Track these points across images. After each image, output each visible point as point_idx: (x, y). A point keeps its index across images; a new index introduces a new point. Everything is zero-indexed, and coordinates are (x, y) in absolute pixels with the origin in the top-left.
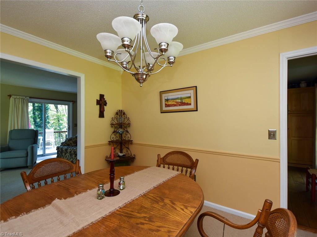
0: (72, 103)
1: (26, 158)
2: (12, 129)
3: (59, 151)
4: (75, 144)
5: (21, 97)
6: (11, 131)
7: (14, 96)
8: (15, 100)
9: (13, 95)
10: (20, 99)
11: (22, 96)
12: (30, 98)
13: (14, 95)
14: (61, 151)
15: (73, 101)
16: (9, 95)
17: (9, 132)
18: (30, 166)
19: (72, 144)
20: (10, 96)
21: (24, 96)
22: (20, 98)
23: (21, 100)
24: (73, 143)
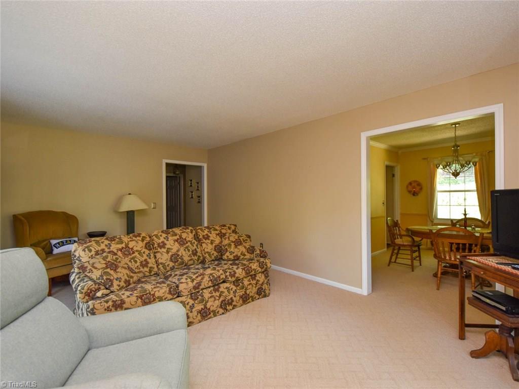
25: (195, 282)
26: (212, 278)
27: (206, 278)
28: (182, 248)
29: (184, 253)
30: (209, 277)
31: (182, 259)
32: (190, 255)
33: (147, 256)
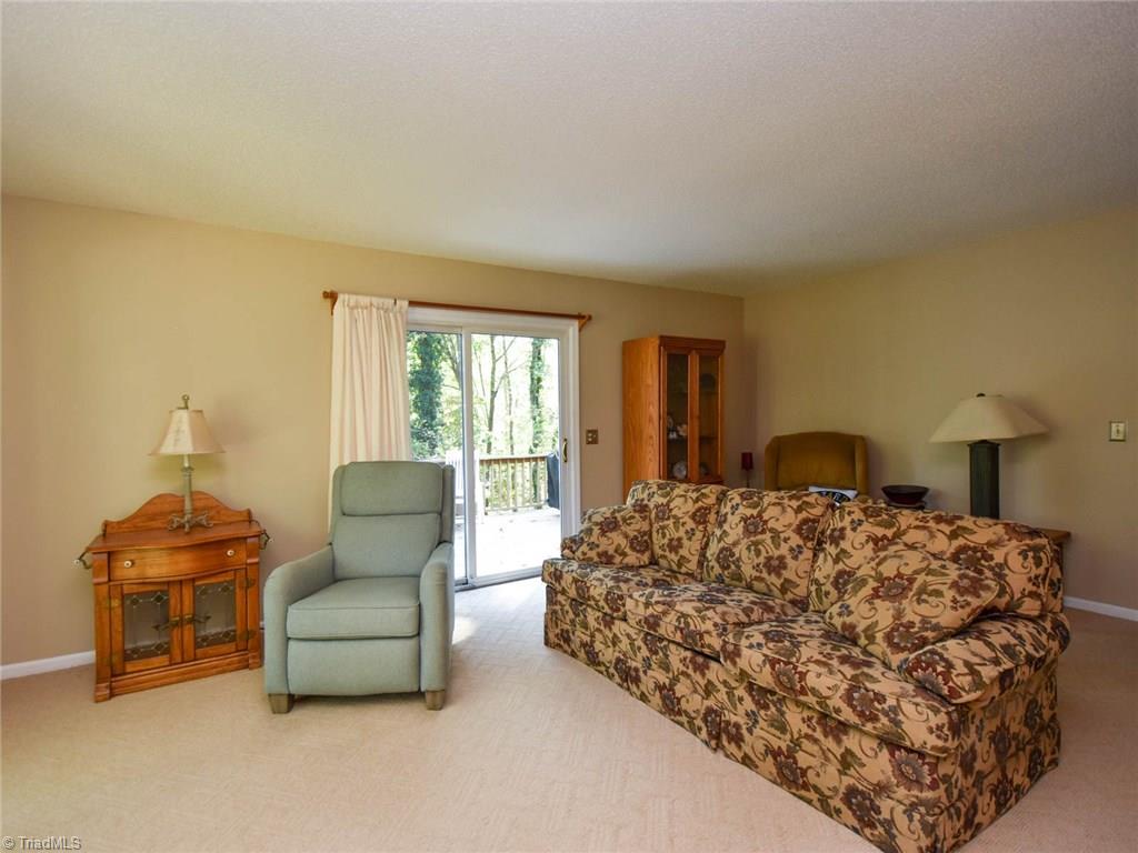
0: (575, 324)
1: (412, 643)
2: (346, 462)
3: (564, 592)
4: (642, 552)
5: (375, 300)
6: (342, 472)
7: (347, 296)
8: (351, 314)
9: (344, 293)
10: (374, 310)
11: (381, 296)
12: (412, 303)
13: (350, 293)
14: (572, 593)
15: (579, 317)
16: (328, 291)
17: (335, 476)
18: (434, 692)
19: (624, 555)
20: (332, 297)
21: (387, 296)
22: (371, 305)
23: (379, 318)
24: (633, 548)
25: (650, 611)
26: (682, 625)
27: (672, 617)
28: (746, 540)
29: (745, 554)
30: (678, 620)
31: (739, 567)
32: (758, 565)
33: (687, 532)
